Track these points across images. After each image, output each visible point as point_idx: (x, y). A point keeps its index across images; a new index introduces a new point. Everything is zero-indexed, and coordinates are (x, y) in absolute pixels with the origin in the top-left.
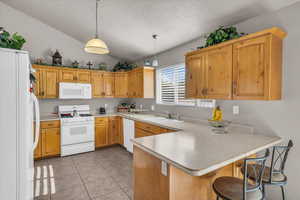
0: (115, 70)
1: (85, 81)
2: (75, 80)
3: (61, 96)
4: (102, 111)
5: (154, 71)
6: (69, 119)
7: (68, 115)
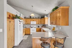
0: (41, 18)
1: (35, 21)
2: (33, 21)
3: (31, 24)
4: (39, 27)
5: (48, 18)
6: (32, 28)
7: (32, 27)
